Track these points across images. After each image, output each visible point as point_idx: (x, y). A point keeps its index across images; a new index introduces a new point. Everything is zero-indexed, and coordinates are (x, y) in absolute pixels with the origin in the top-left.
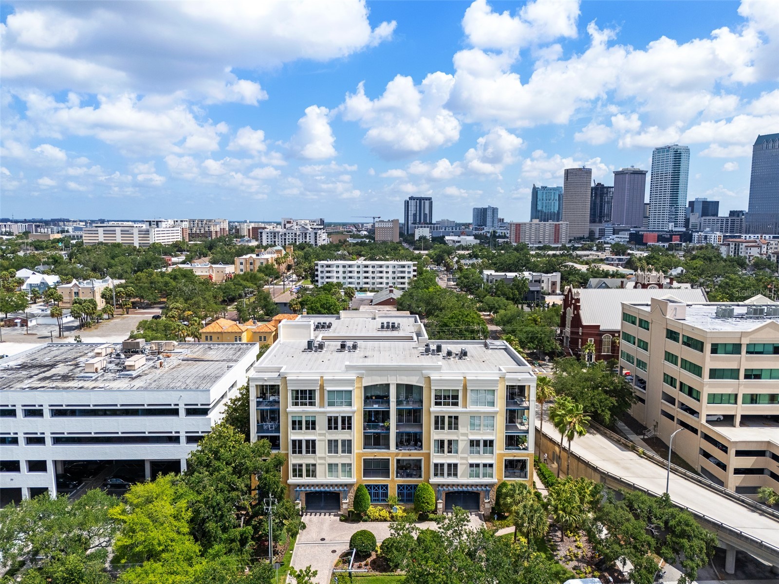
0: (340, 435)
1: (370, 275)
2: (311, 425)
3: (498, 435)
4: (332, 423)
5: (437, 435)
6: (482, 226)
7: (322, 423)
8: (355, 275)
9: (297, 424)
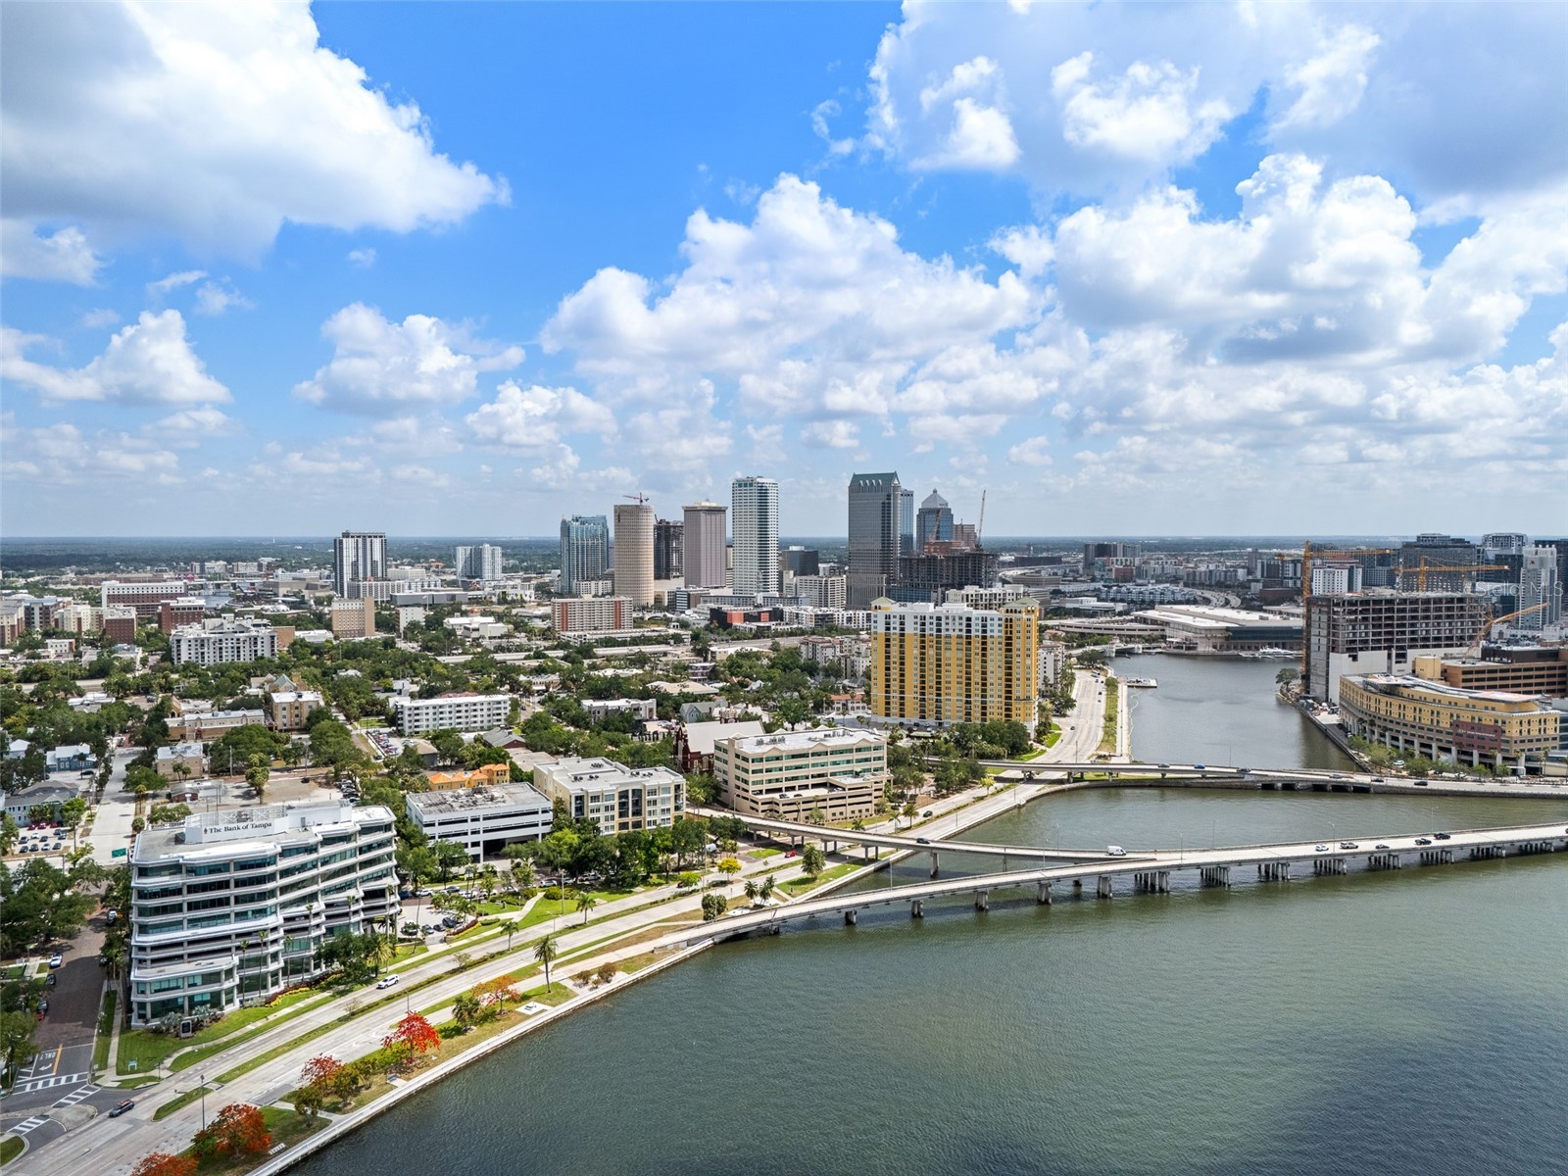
0: (610, 813)
1: (463, 714)
2: (598, 810)
3: (672, 806)
4: (606, 808)
5: (648, 808)
6: (474, 578)
7: (602, 809)
8: (447, 715)
9: (592, 811)
